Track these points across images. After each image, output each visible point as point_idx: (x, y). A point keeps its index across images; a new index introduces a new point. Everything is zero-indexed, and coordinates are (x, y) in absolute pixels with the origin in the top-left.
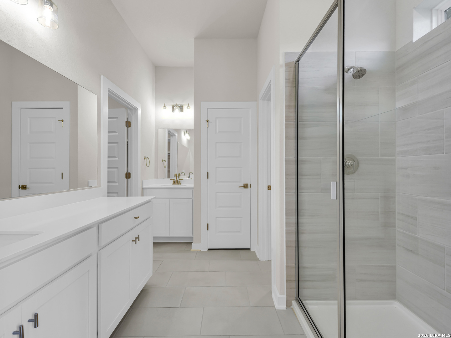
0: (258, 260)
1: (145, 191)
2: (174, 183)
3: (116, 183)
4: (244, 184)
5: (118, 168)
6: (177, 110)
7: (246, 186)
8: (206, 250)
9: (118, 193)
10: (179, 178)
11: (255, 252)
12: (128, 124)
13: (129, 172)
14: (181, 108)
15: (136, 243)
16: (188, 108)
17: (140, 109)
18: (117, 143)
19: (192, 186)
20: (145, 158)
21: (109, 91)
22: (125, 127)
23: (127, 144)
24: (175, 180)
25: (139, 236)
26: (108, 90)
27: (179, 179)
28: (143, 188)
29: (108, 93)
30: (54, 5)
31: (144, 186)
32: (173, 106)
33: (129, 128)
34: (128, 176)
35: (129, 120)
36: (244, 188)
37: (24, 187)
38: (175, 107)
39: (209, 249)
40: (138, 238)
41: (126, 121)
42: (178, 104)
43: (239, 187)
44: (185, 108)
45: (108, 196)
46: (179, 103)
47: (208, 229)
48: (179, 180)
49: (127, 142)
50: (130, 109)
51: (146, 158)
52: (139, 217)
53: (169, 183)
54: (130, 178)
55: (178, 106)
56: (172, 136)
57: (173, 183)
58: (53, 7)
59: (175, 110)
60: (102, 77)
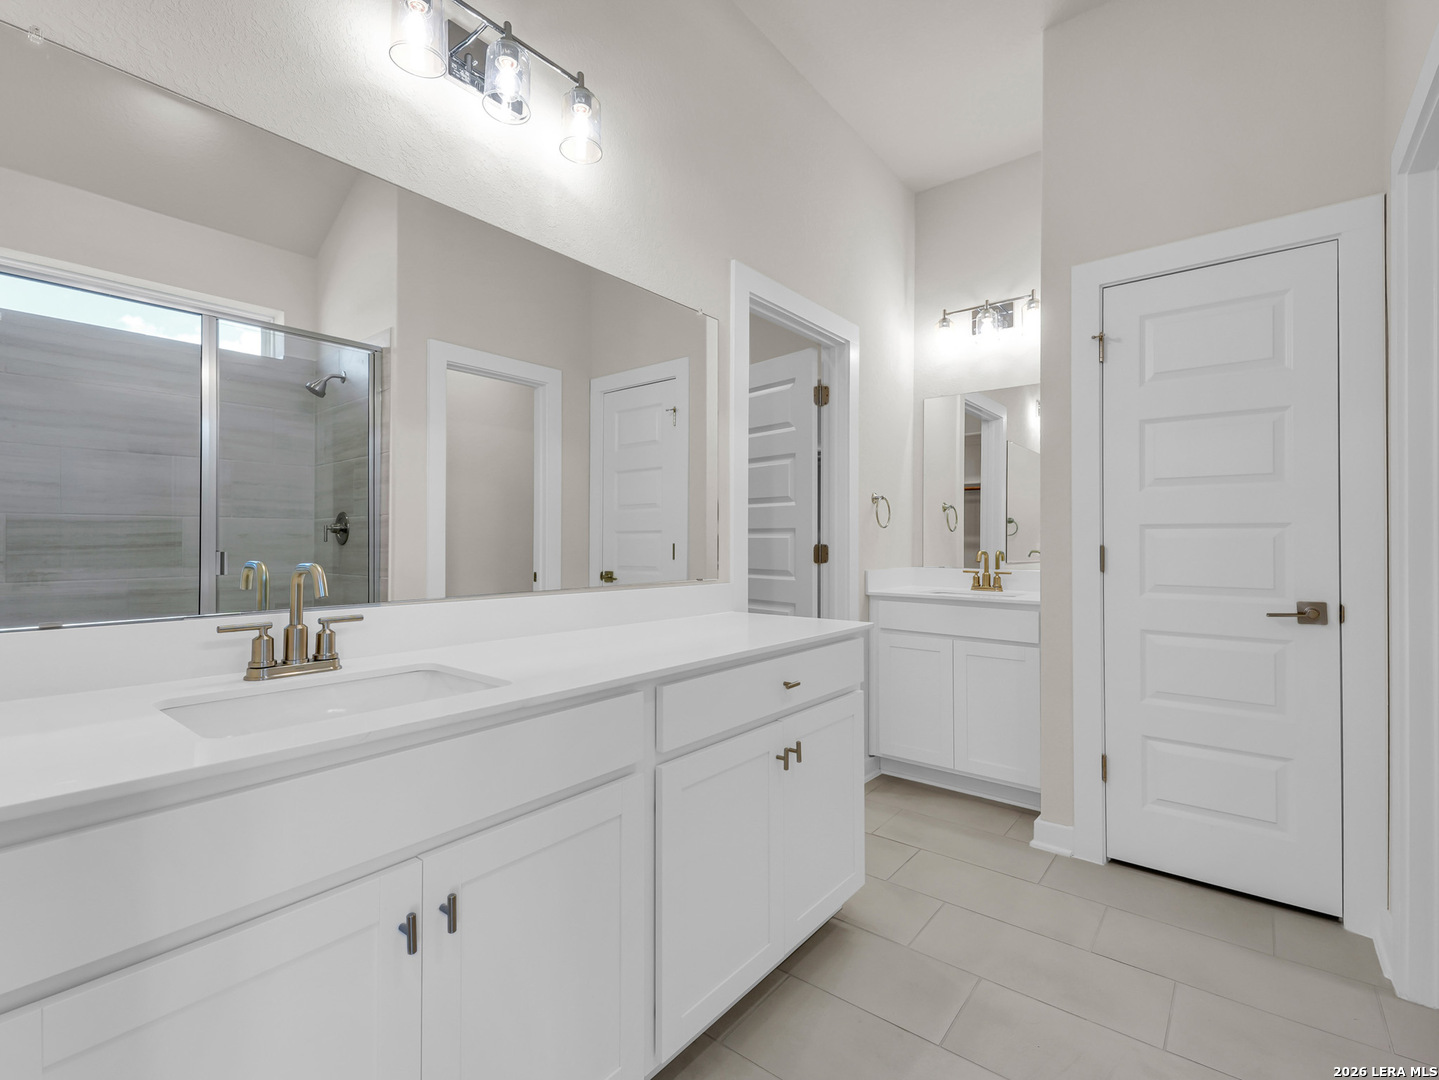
0: (1388, 988)
1: (873, 604)
2: (977, 585)
3: (791, 575)
4: (1300, 605)
5: (793, 530)
6: (988, 322)
7: (1312, 614)
8: (1100, 861)
9: (794, 605)
10: (998, 567)
11: (1370, 941)
12: (822, 395)
13: (823, 542)
14: (1004, 312)
15: (786, 767)
16: (1029, 308)
17: (858, 343)
18: (792, 455)
19: (1034, 596)
20: (875, 500)
21: (752, 301)
22: (814, 404)
23: (819, 460)
24: (980, 575)
25: (799, 744)
26: (751, 298)
27: (998, 571)
28: (868, 597)
29: (750, 308)
30: (593, 101)
31: (872, 590)
32: (975, 312)
33: (825, 408)
34: (821, 554)
35: (825, 383)
36: (1301, 621)
37: (608, 577)
38: (980, 315)
39: (1113, 861)
40: (798, 751)
41: (816, 388)
42: (990, 302)
43: (1270, 615)
44: (1019, 309)
45: (750, 611)
46: (996, 297)
47: (1104, 777)
48: (997, 574)
49: (819, 453)
50: (828, 348)
51: (877, 498)
52: (799, 684)
53: (959, 583)
54: (826, 561)
55: (995, 309)
56: (987, 421)
57: (973, 586)
58: (590, 107)
59: (981, 323)
60: (733, 262)
